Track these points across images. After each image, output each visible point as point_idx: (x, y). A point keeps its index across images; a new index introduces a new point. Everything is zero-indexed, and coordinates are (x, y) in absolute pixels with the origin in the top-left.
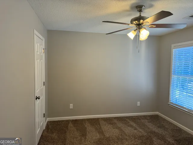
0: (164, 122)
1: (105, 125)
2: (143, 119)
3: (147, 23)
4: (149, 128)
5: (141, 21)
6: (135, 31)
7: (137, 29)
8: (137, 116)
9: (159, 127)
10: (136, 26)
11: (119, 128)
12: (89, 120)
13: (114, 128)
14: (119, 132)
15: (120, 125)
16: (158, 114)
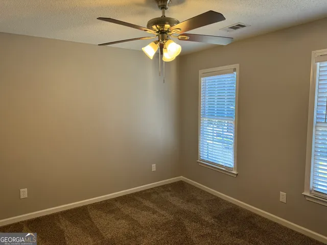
0: (193, 192)
1: (101, 217)
2: (163, 192)
3: (179, 30)
4: (174, 206)
5: (167, 26)
6: (156, 44)
7: (159, 41)
8: (152, 189)
9: (188, 201)
10: (157, 34)
11: (127, 217)
12: (65, 213)
13: (119, 219)
14: (129, 224)
15: (127, 210)
16: (183, 180)
